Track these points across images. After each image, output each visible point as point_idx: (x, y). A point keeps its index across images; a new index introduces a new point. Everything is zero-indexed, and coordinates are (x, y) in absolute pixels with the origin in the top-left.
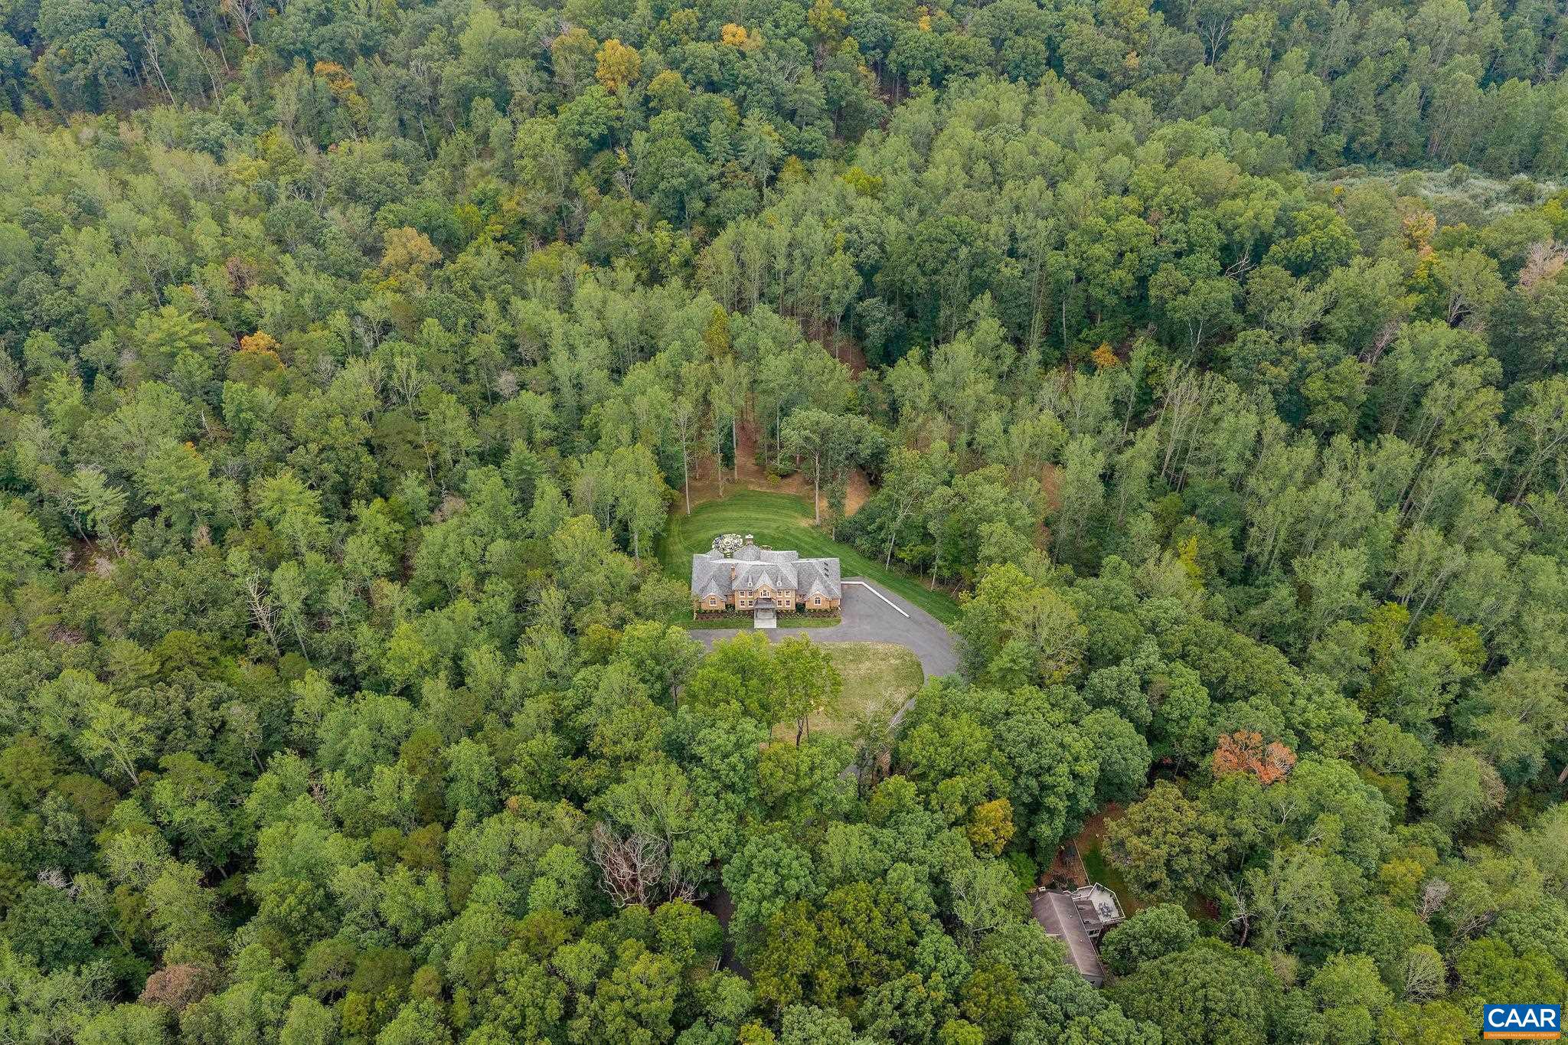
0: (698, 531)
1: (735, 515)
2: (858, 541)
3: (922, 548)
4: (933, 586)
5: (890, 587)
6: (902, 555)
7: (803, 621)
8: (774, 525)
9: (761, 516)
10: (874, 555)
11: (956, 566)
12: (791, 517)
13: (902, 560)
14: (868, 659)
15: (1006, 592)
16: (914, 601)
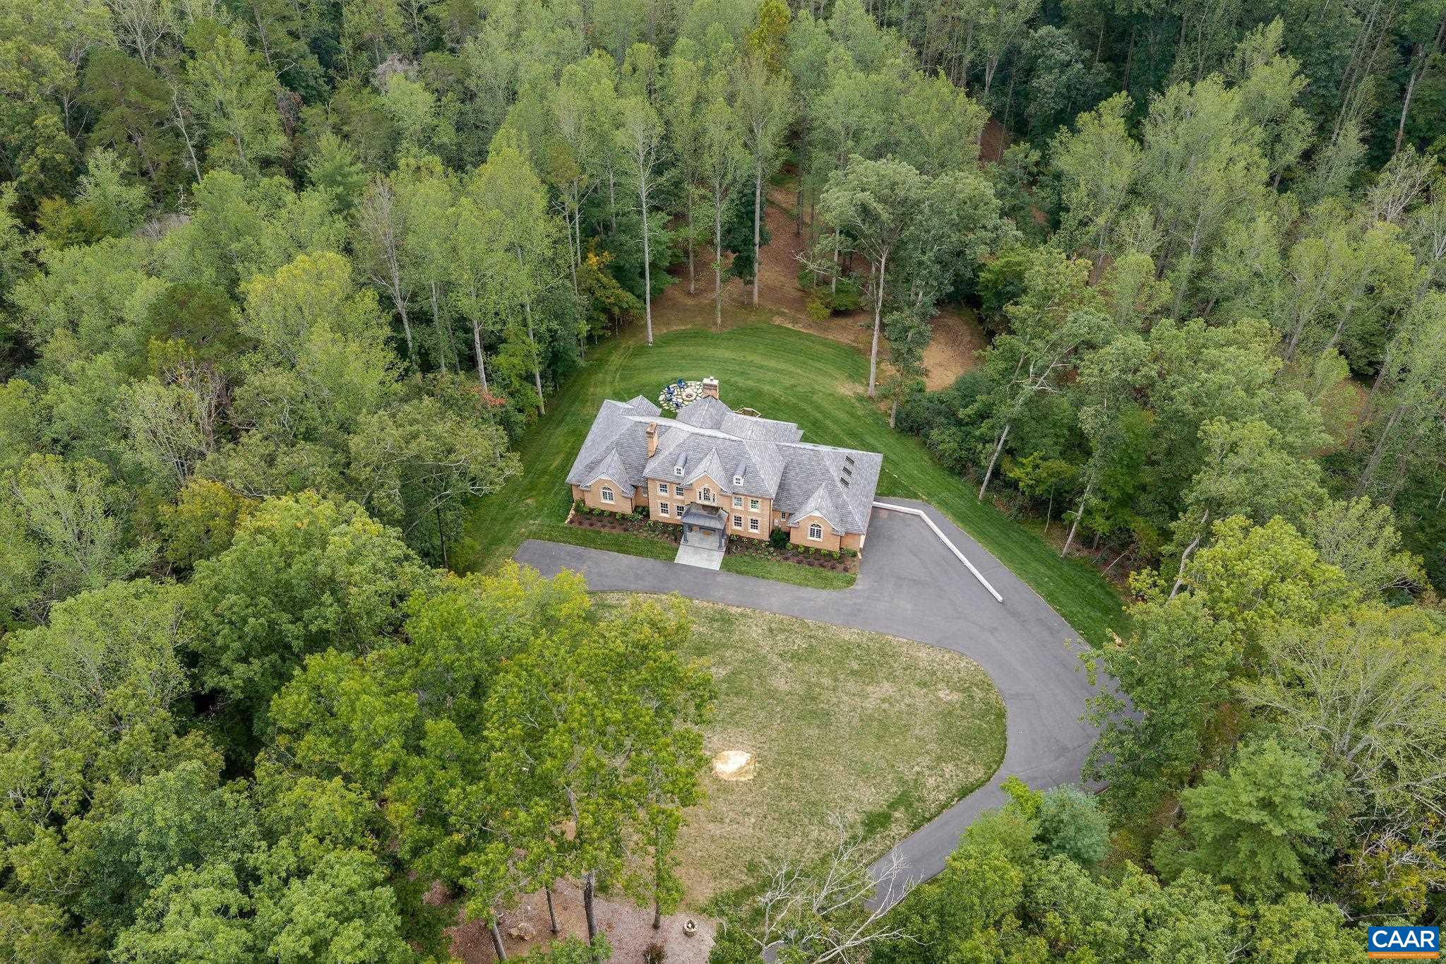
0: (649, 369)
1: (728, 354)
2: (935, 434)
3: (1060, 465)
4: (1067, 545)
5: (981, 534)
6: (1015, 473)
7: (776, 565)
8: (788, 382)
9: (772, 363)
10: (962, 466)
11: (1125, 515)
12: (825, 374)
13: (1014, 484)
14: (891, 677)
15: (1264, 593)
16: (1022, 570)
